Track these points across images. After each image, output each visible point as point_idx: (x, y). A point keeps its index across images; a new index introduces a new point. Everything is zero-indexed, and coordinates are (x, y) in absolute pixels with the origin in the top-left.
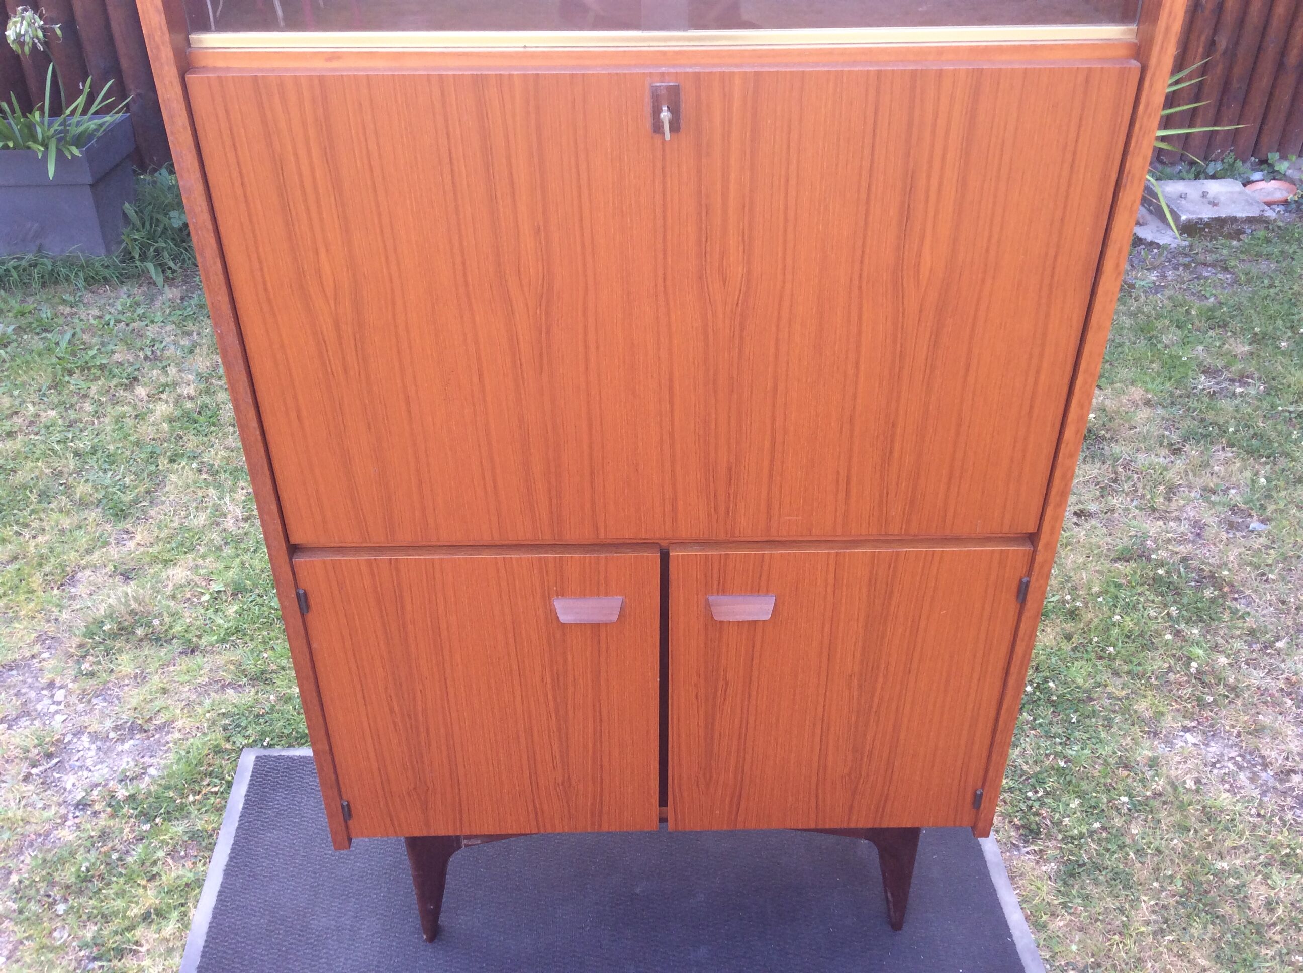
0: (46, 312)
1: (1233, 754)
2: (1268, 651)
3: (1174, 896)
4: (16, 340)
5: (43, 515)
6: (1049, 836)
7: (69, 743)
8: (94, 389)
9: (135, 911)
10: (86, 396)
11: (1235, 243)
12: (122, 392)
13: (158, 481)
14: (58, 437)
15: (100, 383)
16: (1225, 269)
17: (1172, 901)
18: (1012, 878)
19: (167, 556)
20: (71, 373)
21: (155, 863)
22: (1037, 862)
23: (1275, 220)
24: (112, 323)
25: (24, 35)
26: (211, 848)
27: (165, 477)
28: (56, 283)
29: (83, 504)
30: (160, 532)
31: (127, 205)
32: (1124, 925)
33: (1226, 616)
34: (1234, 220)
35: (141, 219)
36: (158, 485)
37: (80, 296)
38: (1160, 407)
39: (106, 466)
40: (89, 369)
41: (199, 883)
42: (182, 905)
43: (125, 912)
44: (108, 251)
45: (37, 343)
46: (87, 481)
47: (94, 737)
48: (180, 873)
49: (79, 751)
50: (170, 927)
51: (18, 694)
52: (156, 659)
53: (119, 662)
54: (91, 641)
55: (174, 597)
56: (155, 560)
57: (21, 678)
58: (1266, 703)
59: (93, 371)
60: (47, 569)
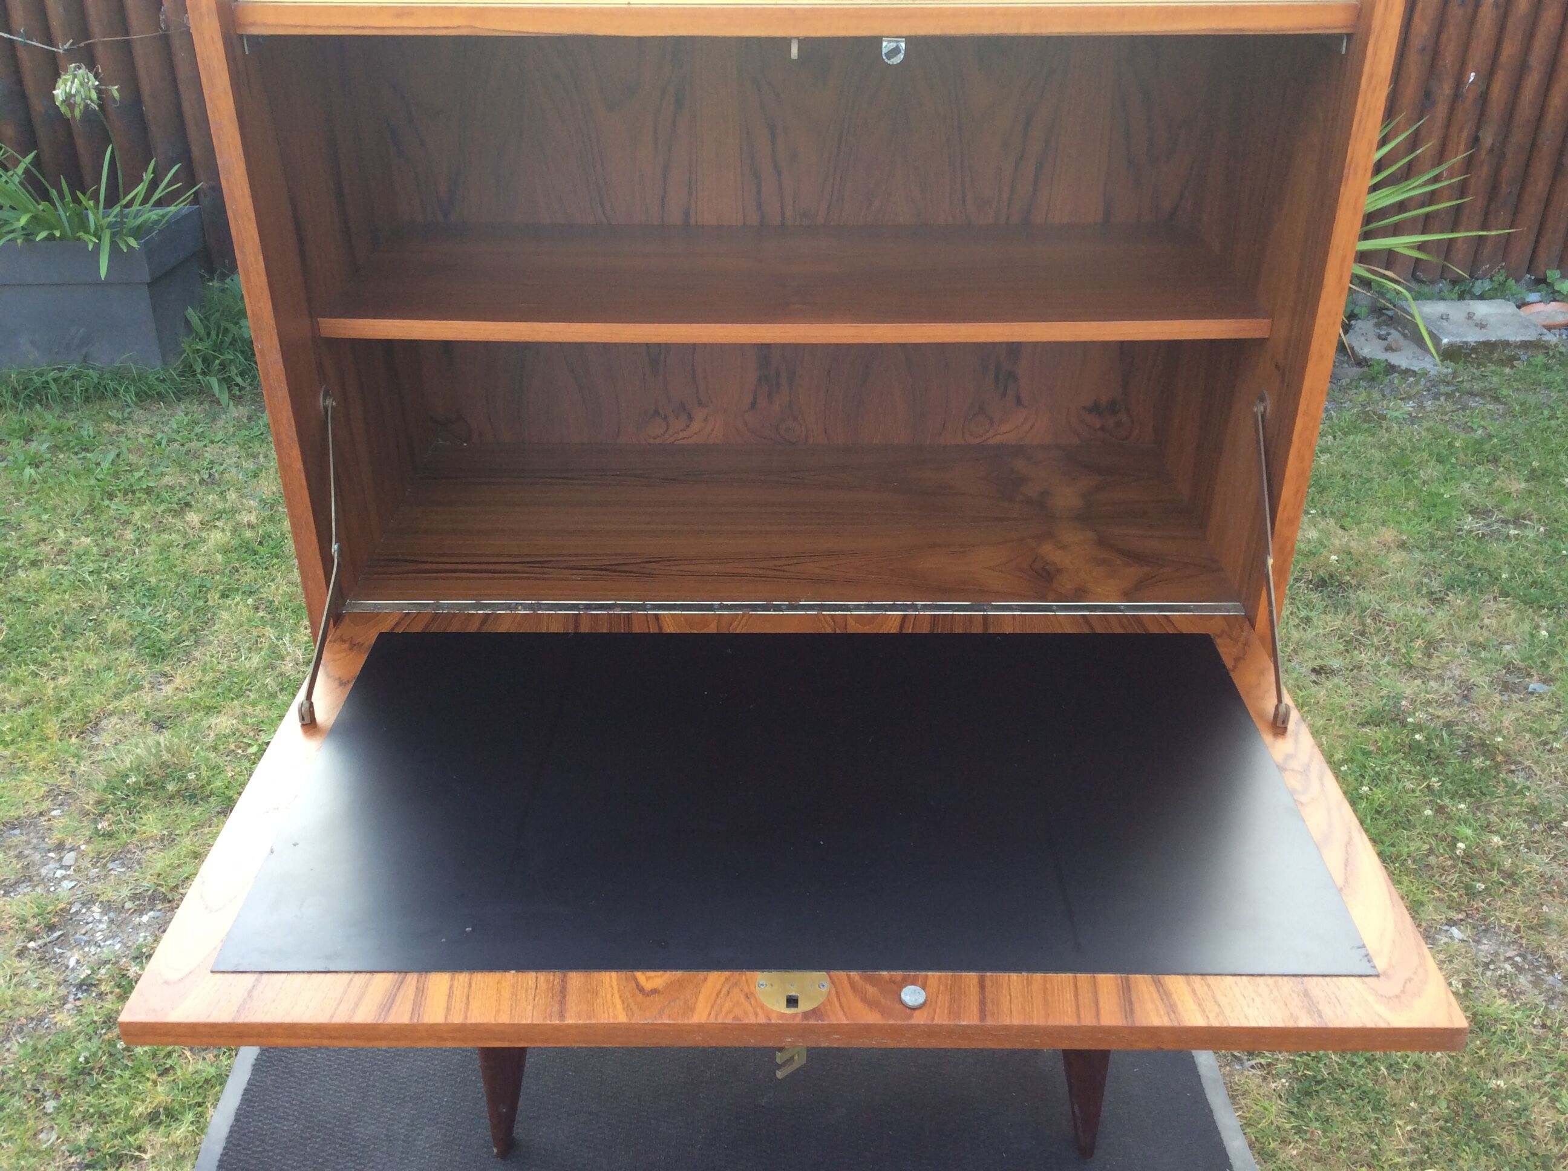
0: (88, 429)
1: (1510, 954)
2: (1553, 833)
3: (1437, 1120)
4: (50, 460)
5: (66, 654)
7: (77, 913)
8: (137, 515)
9: (141, 1109)
10: (127, 522)
11: (1507, 370)
12: (170, 519)
13: (206, 618)
14: (91, 567)
15: (145, 508)
16: (1496, 399)
17: (1434, 1126)
18: (1233, 1098)
19: (209, 702)
20: (111, 496)
21: (170, 1054)
22: (1265, 1079)
23: (1556, 346)
24: (164, 442)
25: (74, 96)
27: (215, 614)
28: (102, 398)
29: (116, 642)
30: (204, 676)
31: (190, 310)
32: (1374, 1155)
33: (1501, 791)
34: (1506, 344)
35: (206, 327)
36: (206, 623)
37: (129, 413)
38: (1417, 551)
39: (145, 601)
40: (134, 492)
41: (221, 1079)
42: (199, 1105)
43: (128, 1109)
44: (165, 363)
45: (74, 463)
46: (121, 617)
47: (107, 907)
48: (199, 1067)
49: (88, 923)
50: (181, 1131)
51: (20, 856)
52: (188, 819)
53: (143, 822)
54: (111, 796)
55: (215, 748)
56: (195, 706)
57: (24, 838)
58: (1550, 893)
59: (138, 495)
60: (66, 715)
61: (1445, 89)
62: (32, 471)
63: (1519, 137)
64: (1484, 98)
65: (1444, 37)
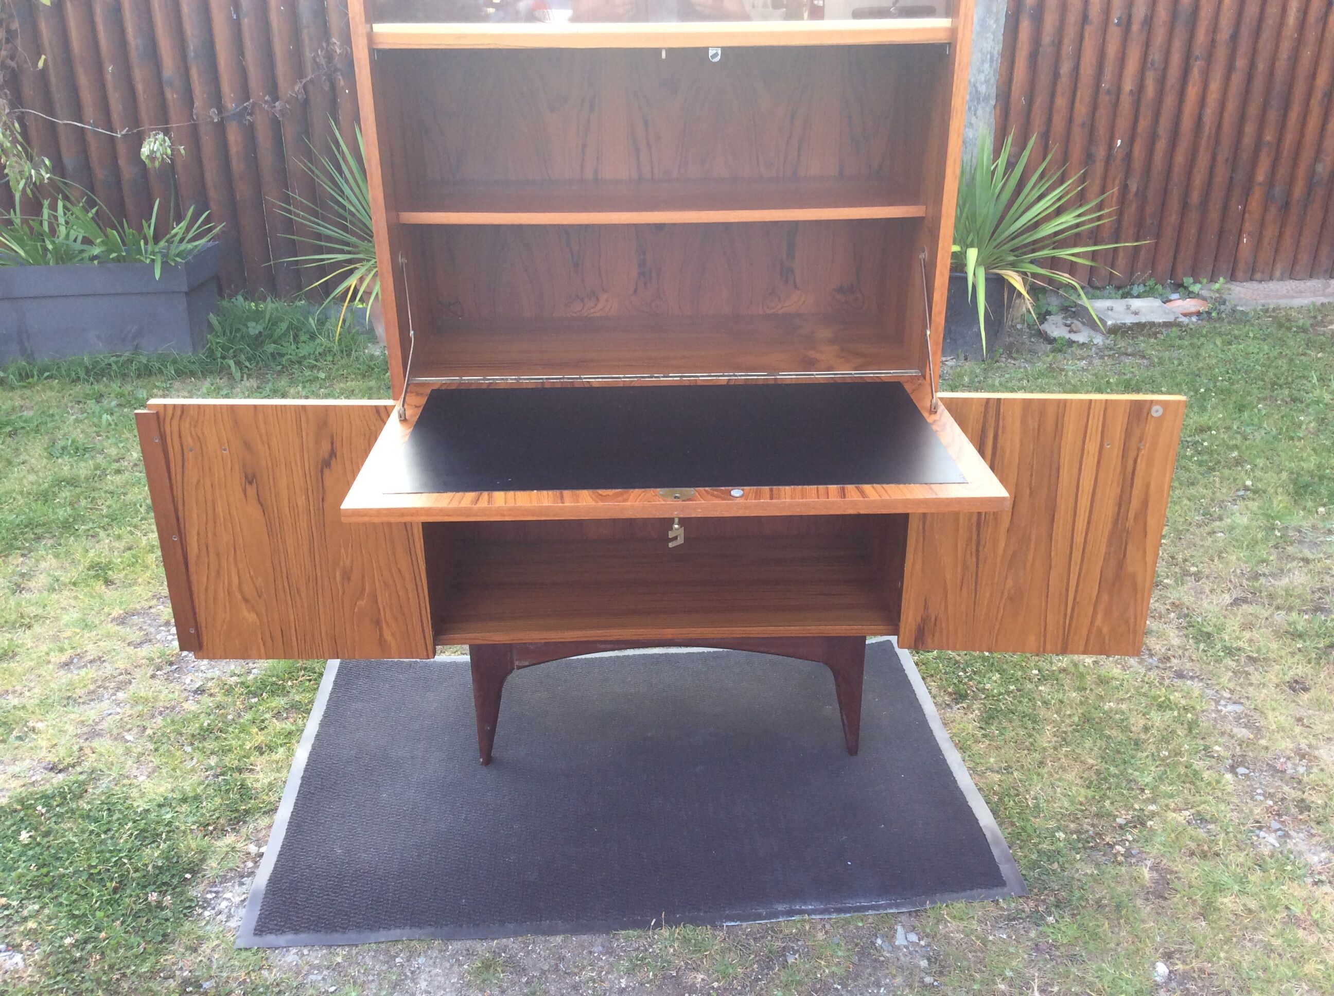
0: (142, 394)
3: (1072, 726)
6: (975, 698)
9: (248, 746)
11: (1152, 340)
16: (1143, 357)
17: (1070, 729)
18: (945, 724)
21: (263, 721)
22: (965, 713)
23: (1188, 325)
25: (155, 152)
26: (308, 712)
28: (150, 374)
31: (211, 315)
32: (1032, 744)
34: (1152, 324)
35: (223, 327)
37: (171, 384)
41: (300, 731)
42: (287, 744)
43: (241, 746)
44: (194, 349)
48: (284, 726)
49: (194, 662)
50: (278, 756)
51: (141, 629)
57: (142, 620)
61: (1100, 152)
62: (109, 417)
63: (1155, 184)
64: (1129, 157)
65: (1097, 115)
